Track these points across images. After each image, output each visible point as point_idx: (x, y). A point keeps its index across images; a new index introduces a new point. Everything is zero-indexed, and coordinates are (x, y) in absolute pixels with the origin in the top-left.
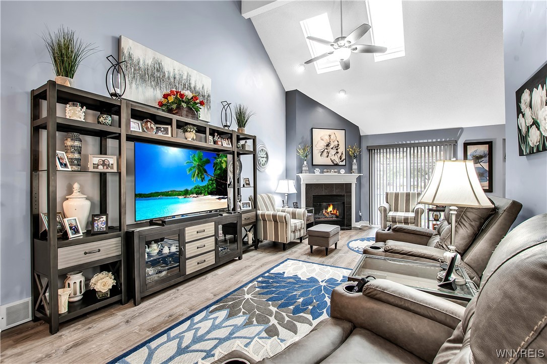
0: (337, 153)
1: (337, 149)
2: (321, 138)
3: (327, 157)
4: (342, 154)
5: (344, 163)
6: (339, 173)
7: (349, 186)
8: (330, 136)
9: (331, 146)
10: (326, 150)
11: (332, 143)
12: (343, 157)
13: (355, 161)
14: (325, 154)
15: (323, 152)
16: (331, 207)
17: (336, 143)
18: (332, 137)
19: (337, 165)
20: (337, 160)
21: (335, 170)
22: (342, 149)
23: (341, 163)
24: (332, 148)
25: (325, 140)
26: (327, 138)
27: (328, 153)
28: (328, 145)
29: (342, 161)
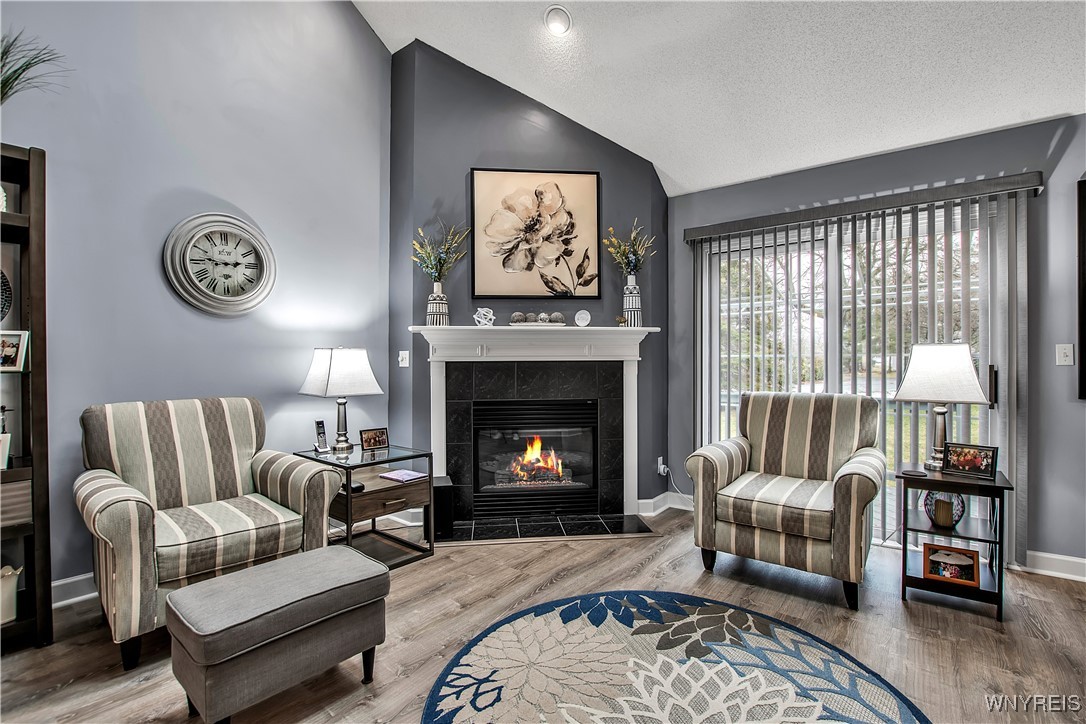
0: (568, 253)
1: (566, 242)
2: (504, 202)
3: (529, 267)
4: (586, 257)
5: (592, 290)
6: (570, 321)
7: (616, 369)
8: (538, 195)
9: (546, 231)
10: (524, 246)
11: (546, 218)
12: (592, 269)
13: (631, 280)
14: (520, 258)
15: (511, 252)
17: (564, 219)
18: (547, 200)
19: (566, 296)
20: (566, 278)
21: (556, 315)
22: (585, 240)
23: (581, 291)
24: (547, 238)
25: (519, 208)
26: (528, 201)
27: (533, 256)
28: (531, 228)
29: (586, 283)
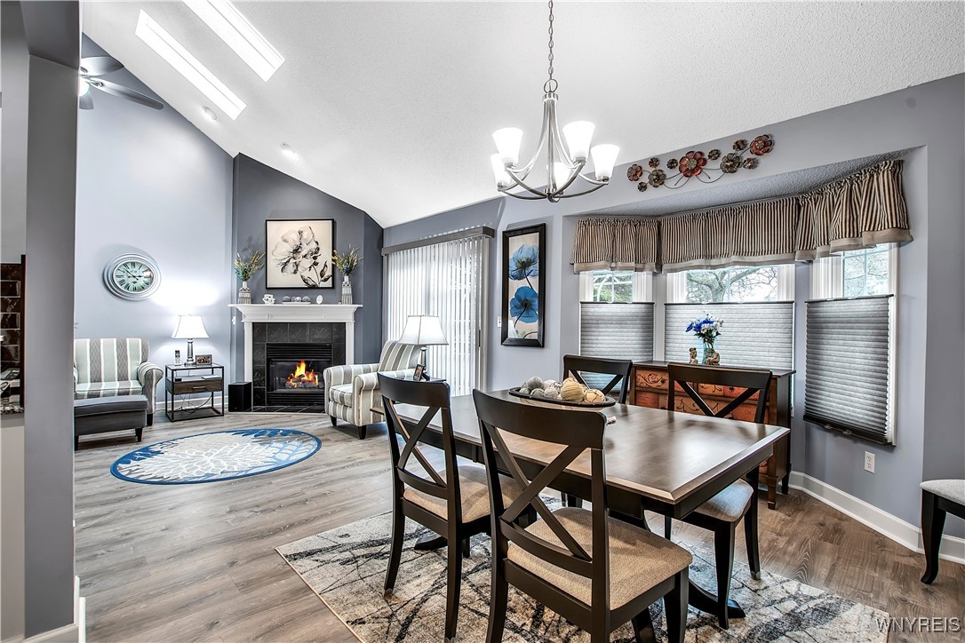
0: (316, 264)
1: (315, 258)
2: (282, 237)
3: (295, 272)
4: (326, 266)
5: (329, 284)
6: (313, 301)
7: (342, 326)
8: (300, 233)
9: (304, 253)
10: (292, 261)
11: (304, 245)
12: (328, 272)
13: (346, 278)
14: (290, 267)
15: (286, 264)
16: (303, 366)
17: (314, 246)
18: (305, 235)
19: (314, 287)
20: (314, 278)
21: (306, 297)
22: (325, 256)
23: (323, 285)
24: (305, 256)
25: (290, 241)
26: (295, 237)
27: (297, 266)
28: (296, 251)
29: (326, 280)
